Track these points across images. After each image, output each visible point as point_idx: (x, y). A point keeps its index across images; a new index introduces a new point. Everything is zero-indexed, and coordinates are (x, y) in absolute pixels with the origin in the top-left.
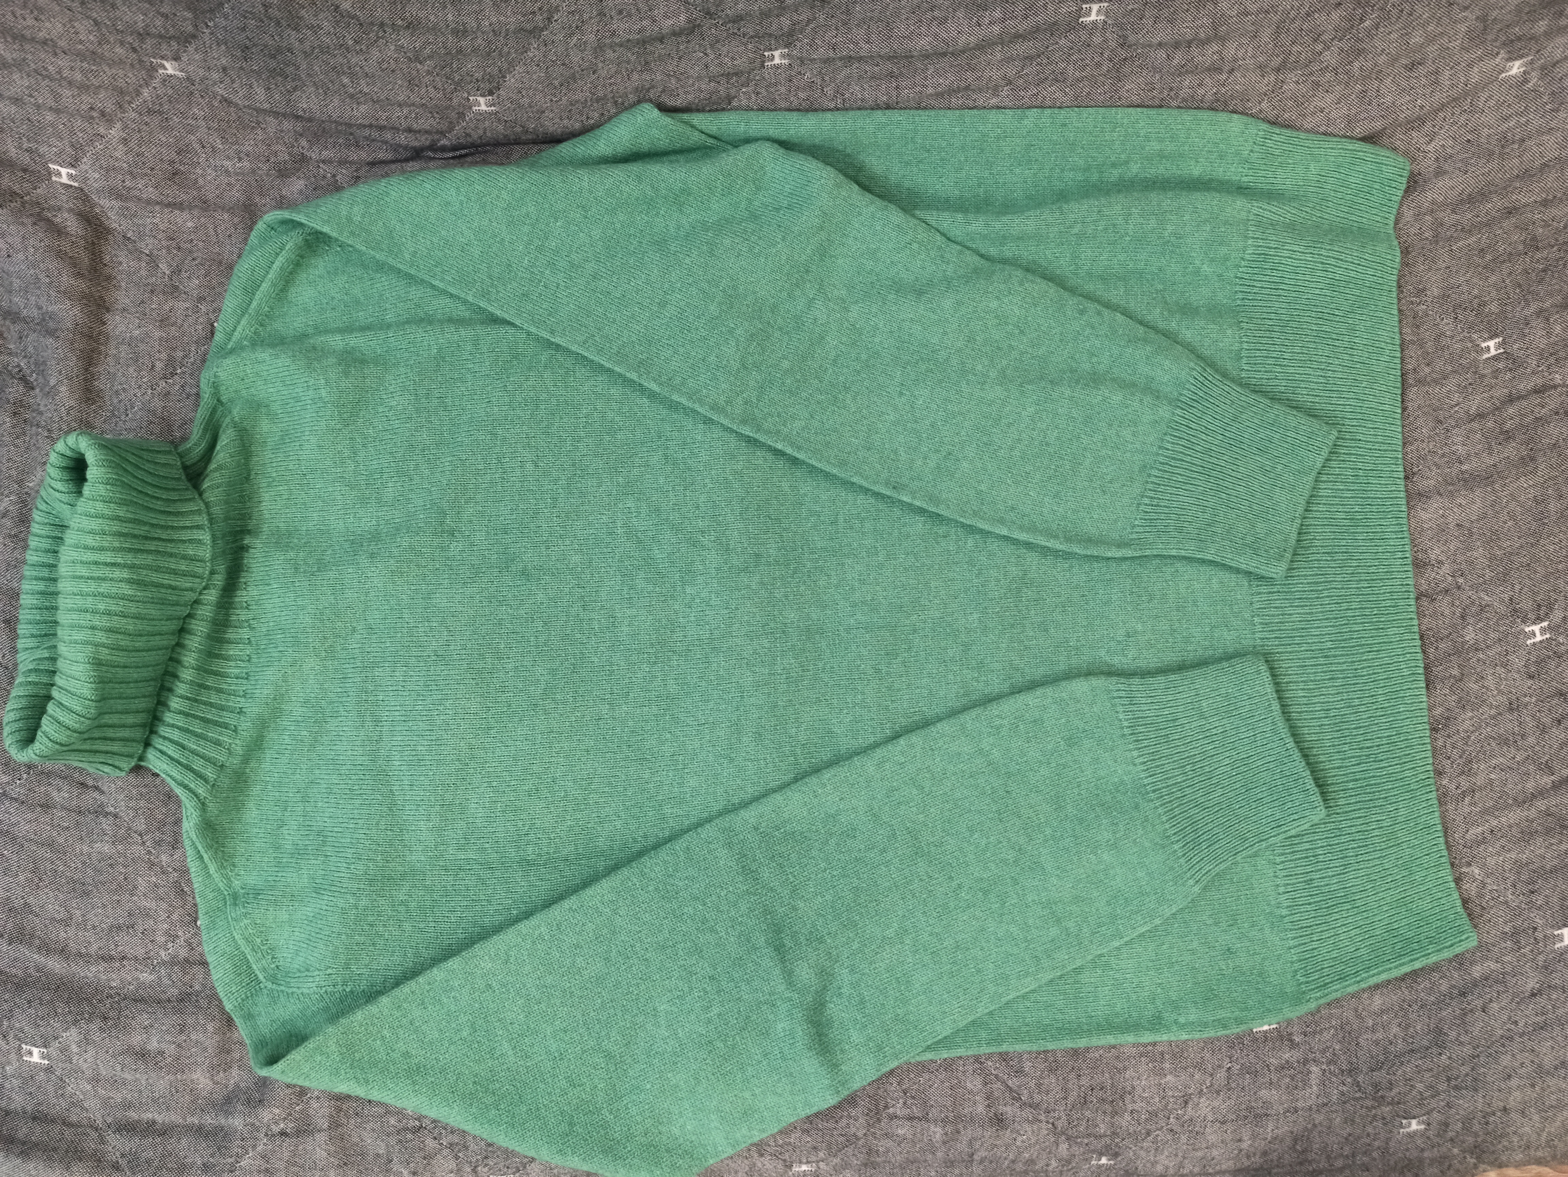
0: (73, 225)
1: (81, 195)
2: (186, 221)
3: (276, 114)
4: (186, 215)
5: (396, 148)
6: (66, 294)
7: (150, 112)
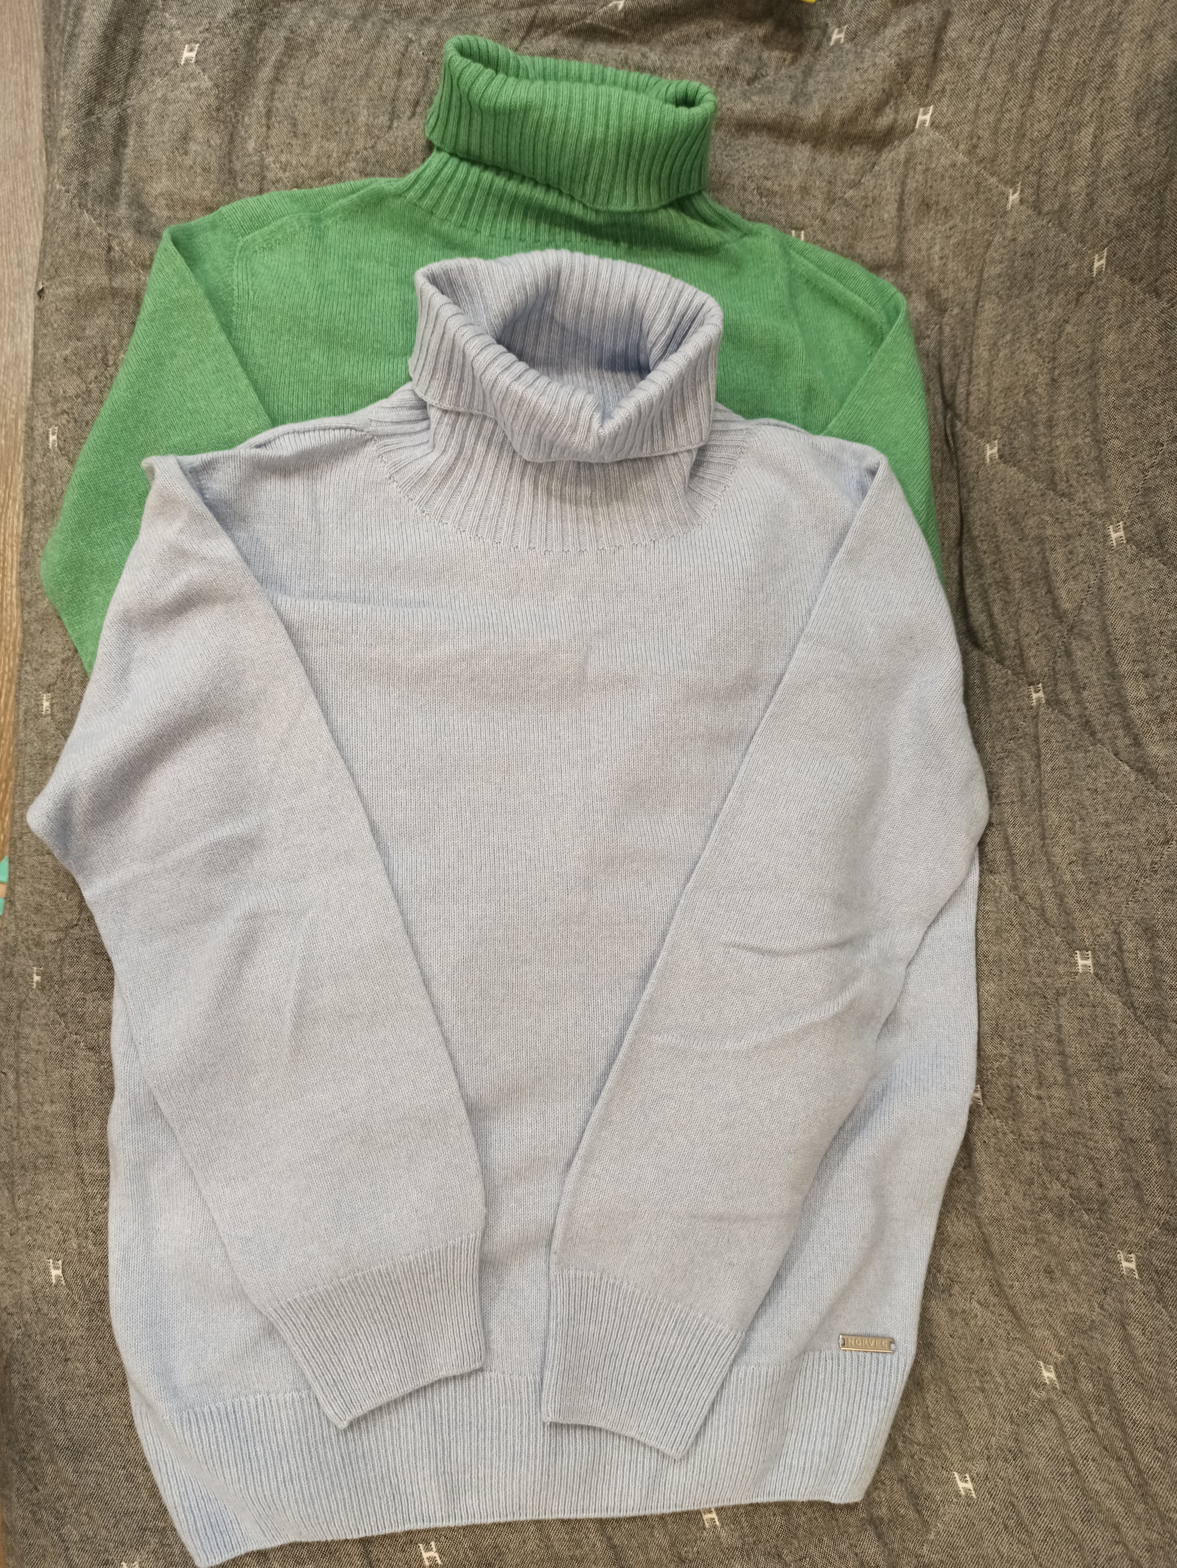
0: (884, 121)
1: (909, 130)
2: (889, 212)
3: (978, 286)
4: (894, 213)
5: (954, 387)
6: (827, 113)
7: (978, 184)
